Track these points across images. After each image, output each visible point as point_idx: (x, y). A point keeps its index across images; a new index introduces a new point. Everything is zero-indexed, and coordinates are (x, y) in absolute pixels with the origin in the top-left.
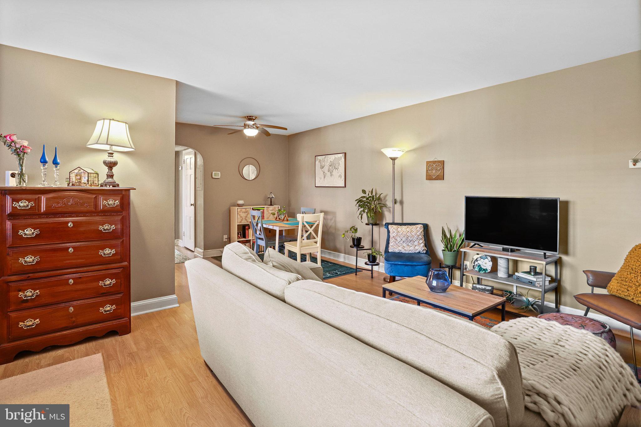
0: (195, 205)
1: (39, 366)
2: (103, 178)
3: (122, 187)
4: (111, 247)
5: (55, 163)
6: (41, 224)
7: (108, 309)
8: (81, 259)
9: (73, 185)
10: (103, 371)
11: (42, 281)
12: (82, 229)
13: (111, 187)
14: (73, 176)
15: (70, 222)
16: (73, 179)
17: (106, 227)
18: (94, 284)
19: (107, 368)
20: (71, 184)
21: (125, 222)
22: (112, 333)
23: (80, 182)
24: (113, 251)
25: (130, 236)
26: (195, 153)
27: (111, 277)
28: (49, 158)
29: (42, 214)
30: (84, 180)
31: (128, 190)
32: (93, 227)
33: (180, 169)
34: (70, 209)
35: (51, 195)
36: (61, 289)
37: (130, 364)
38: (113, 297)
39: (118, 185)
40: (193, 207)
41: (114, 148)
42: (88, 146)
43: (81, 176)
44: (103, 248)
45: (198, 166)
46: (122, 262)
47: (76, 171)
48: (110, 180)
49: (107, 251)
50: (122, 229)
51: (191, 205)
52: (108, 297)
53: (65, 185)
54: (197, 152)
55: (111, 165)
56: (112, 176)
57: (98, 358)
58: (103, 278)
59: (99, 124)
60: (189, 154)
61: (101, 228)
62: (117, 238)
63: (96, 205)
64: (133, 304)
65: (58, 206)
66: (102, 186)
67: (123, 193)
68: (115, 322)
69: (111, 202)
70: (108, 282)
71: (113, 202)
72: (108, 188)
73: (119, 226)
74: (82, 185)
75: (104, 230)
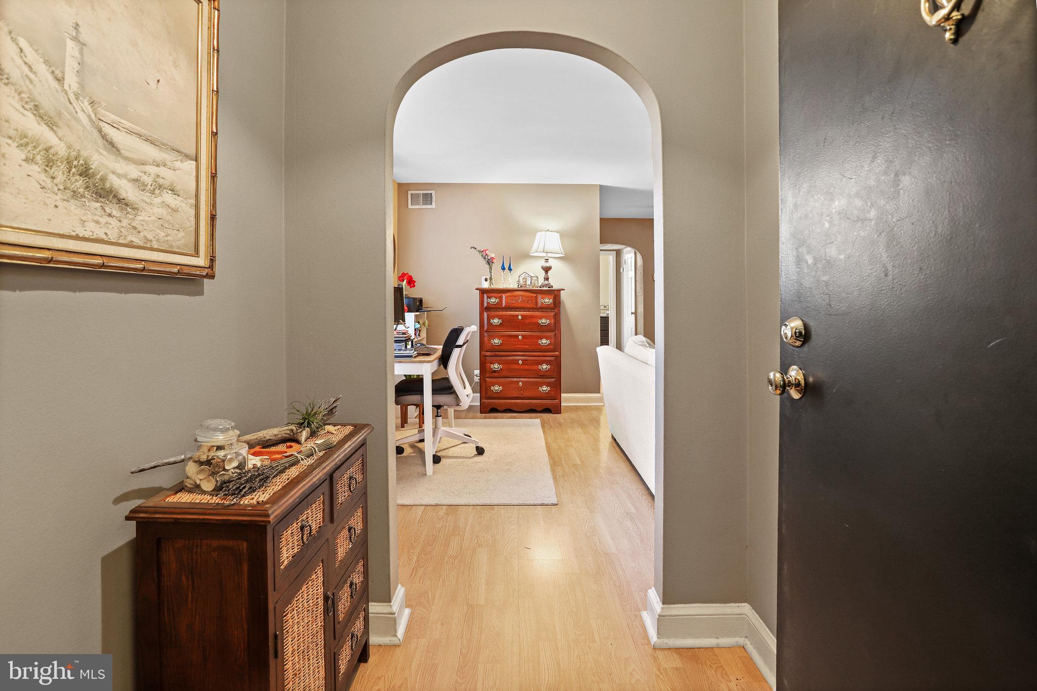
0: (635, 313)
1: (502, 418)
2: (541, 281)
3: (555, 287)
4: (547, 338)
5: (510, 269)
6: (502, 315)
7: (545, 389)
8: (526, 345)
9: (521, 286)
10: (540, 427)
11: (503, 358)
12: (527, 321)
13: (547, 288)
14: (521, 279)
15: (520, 315)
16: (522, 282)
17: (543, 321)
18: (535, 367)
19: (543, 426)
20: (520, 286)
21: (557, 318)
22: (547, 410)
23: (526, 284)
24: (548, 342)
25: (560, 331)
26: (635, 252)
27: (547, 363)
28: (506, 267)
29: (504, 308)
30: (528, 283)
31: (559, 291)
32: (534, 320)
33: (621, 271)
34: (520, 305)
35: (509, 294)
36: (514, 366)
37: (558, 427)
38: (549, 380)
39: (552, 287)
40: (633, 315)
41: (549, 255)
42: (531, 254)
43: (526, 279)
44: (541, 338)
45: (638, 267)
46: (554, 352)
47: (523, 275)
48: (546, 282)
49: (544, 341)
50: (555, 323)
51: (632, 313)
52: (545, 379)
53: (515, 286)
54: (637, 251)
55: (547, 270)
56: (547, 279)
57: (538, 421)
58: (541, 363)
59: (538, 234)
60: (629, 252)
61: (540, 321)
62: (551, 331)
63: (536, 303)
64: (563, 395)
65: (514, 303)
66: (540, 287)
67: (556, 293)
68: (549, 401)
69: (547, 300)
70: (545, 366)
71: (548, 301)
72: (545, 288)
73: (553, 321)
74: (527, 286)
75: (542, 323)
